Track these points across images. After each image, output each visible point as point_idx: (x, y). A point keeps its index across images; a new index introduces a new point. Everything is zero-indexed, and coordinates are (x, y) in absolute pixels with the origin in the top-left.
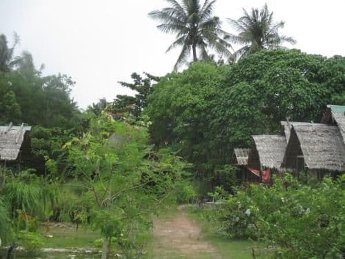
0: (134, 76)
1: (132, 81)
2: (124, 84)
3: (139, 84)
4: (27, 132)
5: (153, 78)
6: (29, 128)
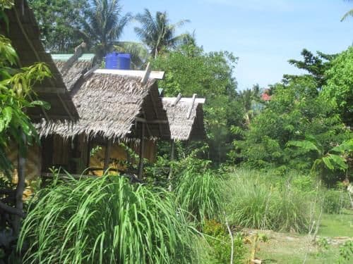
0: (305, 53)
3: (310, 62)
4: (200, 105)
5: (323, 56)
6: (202, 101)
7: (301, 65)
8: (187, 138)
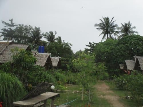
0: (90, 43)
1: (89, 45)
2: (87, 45)
4: (60, 59)
6: (60, 58)
7: (89, 46)
8: (56, 66)
